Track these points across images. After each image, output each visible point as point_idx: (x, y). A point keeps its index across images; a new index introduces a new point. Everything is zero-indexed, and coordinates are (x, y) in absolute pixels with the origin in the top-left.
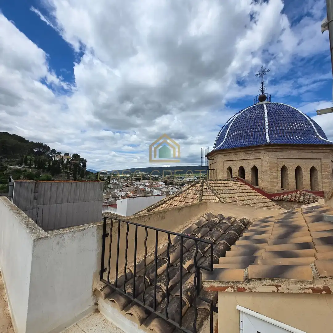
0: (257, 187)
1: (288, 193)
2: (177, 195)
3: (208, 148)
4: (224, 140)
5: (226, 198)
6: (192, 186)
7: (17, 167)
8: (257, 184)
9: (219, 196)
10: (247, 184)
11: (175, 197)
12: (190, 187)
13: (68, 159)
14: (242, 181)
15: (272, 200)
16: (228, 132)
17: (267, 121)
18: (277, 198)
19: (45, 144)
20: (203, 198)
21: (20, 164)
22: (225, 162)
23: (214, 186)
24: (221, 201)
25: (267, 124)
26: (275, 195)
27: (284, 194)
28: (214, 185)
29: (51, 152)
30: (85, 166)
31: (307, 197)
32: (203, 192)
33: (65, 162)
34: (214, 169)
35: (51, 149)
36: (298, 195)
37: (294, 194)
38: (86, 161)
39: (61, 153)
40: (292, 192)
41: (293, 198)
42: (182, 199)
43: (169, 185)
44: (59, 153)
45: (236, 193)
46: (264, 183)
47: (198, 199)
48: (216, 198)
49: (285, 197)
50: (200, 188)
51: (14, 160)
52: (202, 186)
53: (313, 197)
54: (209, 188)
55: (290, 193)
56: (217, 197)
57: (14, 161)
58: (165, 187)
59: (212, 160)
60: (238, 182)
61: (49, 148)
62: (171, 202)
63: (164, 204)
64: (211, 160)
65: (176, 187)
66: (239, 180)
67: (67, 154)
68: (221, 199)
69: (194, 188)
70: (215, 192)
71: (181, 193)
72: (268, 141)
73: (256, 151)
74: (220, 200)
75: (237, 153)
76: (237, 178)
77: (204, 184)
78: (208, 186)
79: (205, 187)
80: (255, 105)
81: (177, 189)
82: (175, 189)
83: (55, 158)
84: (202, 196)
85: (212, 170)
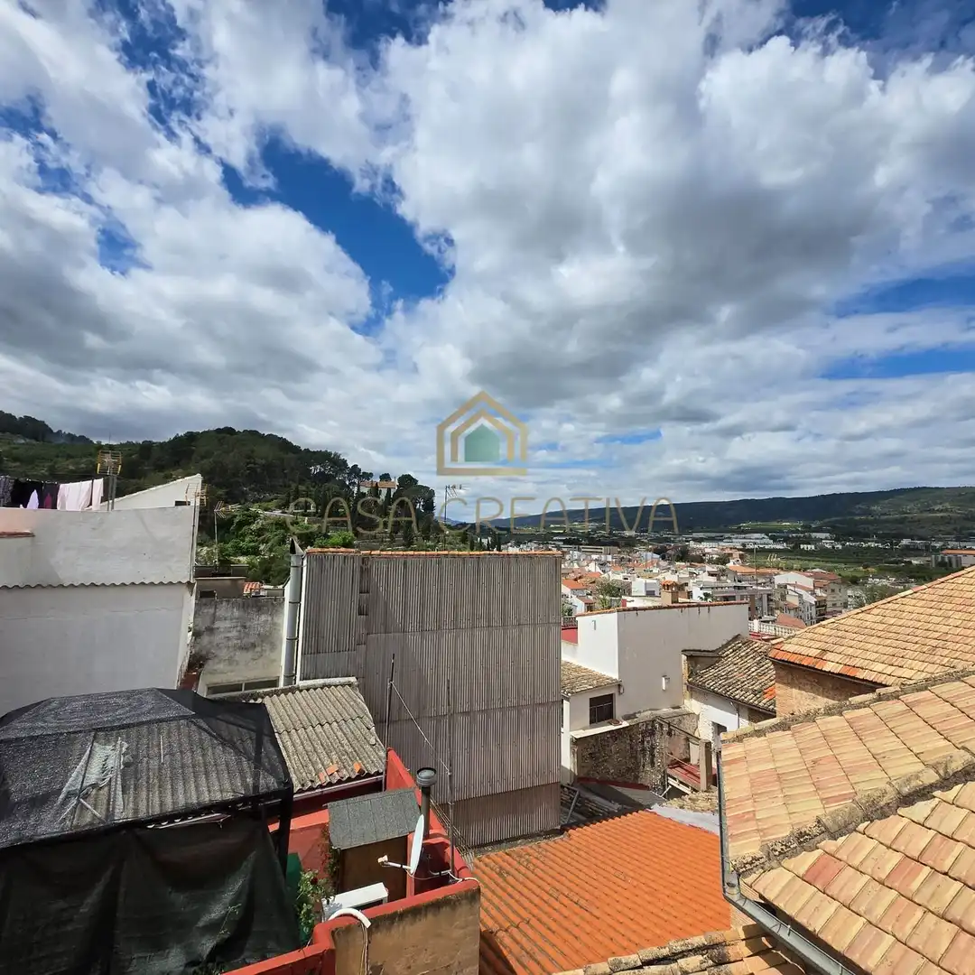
7: (278, 512)
13: (389, 490)
19: (335, 454)
21: (284, 506)
29: (349, 474)
30: (429, 506)
33: (383, 497)
35: (350, 465)
38: (432, 493)
39: (371, 475)
44: (368, 476)
51: (272, 497)
57: (272, 500)
58: (669, 568)
61: (344, 462)
67: (385, 477)
81: (711, 574)
82: (705, 578)
83: (359, 489)
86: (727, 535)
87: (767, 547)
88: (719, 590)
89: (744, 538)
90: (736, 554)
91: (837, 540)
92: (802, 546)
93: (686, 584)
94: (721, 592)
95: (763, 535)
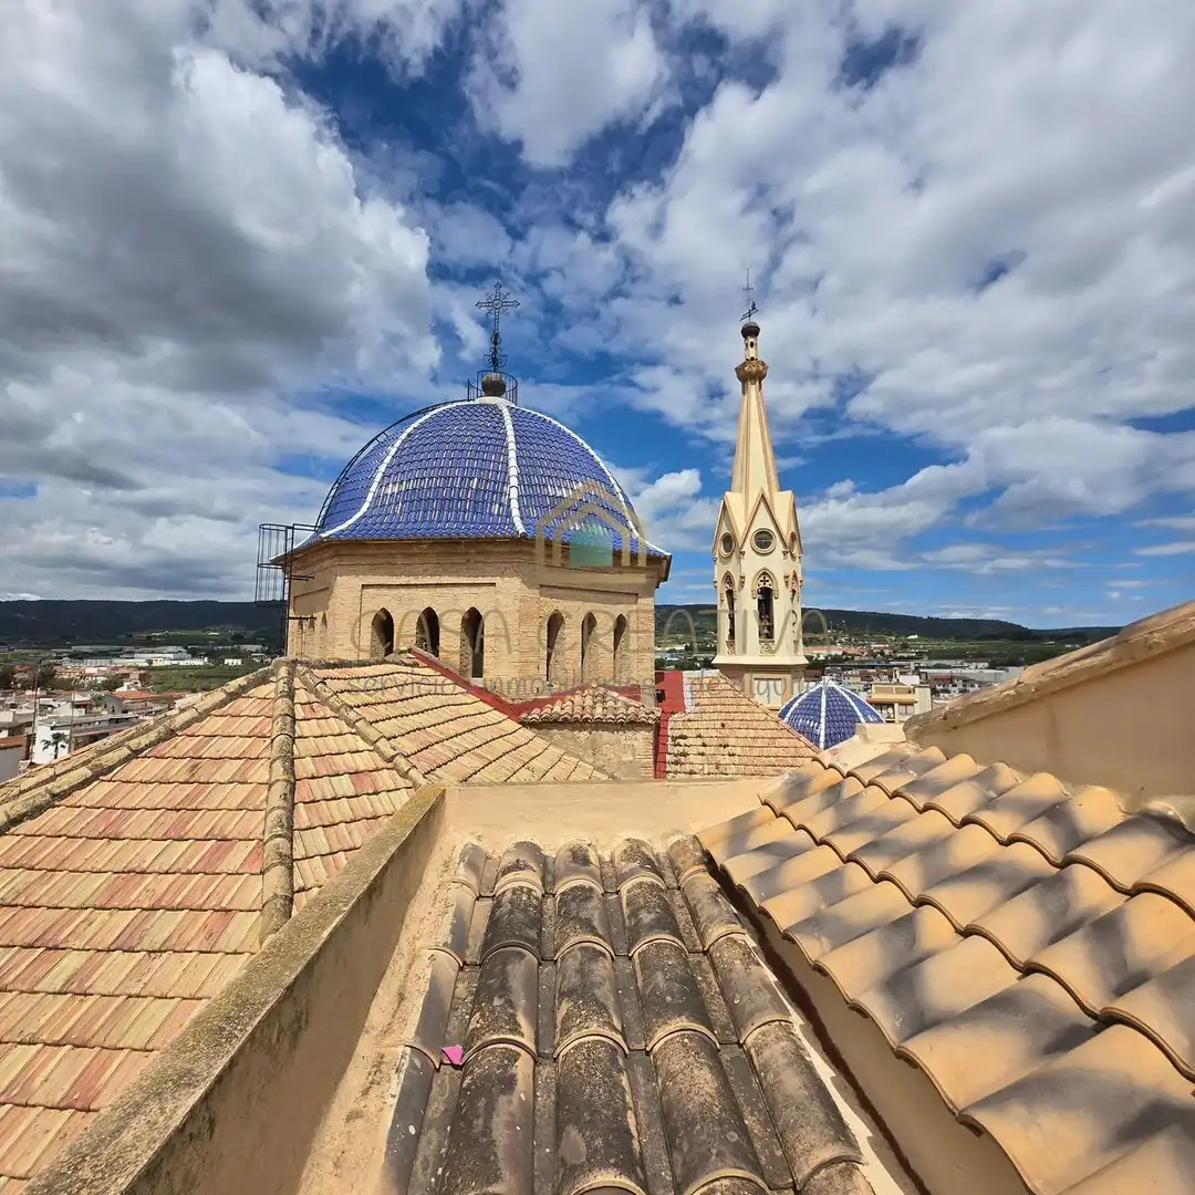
0: (478, 682)
1: (560, 696)
2: (142, 750)
3: (293, 528)
4: (366, 505)
5: (395, 737)
6: (233, 696)
8: (478, 672)
9: (373, 733)
10: (446, 673)
11: (127, 760)
12: (223, 703)
14: (431, 664)
15: (524, 724)
16: (383, 477)
17: (513, 462)
18: (535, 714)
20: (300, 747)
22: (366, 591)
23: (342, 692)
24: (382, 755)
25: (513, 471)
26: (528, 706)
27: (552, 701)
28: (342, 685)
31: (610, 703)
32: (294, 720)
34: (312, 618)
36: (589, 701)
37: (577, 699)
40: (572, 693)
41: (578, 709)
42: (179, 769)
43: (29, 693)
45: (422, 712)
46: (501, 667)
47: (278, 758)
48: (362, 745)
49: (557, 708)
50: (282, 704)
52: (291, 694)
53: (625, 703)
54: (324, 702)
55: (569, 697)
56: (365, 739)
59: (306, 578)
60: (416, 665)
62: (99, 791)
63: (51, 813)
64: (299, 578)
65: (78, 698)
66: (419, 662)
68: (382, 744)
69: (242, 705)
70: (352, 715)
71: (172, 733)
72: (521, 528)
73: (480, 558)
74: (377, 750)
75: (417, 560)
76: (410, 651)
77: (297, 683)
78: (317, 694)
79: (301, 696)
80: (471, 403)
81: (77, 706)
84: (294, 741)
85: (300, 618)
86: (128, 649)
87: (182, 663)
88: (82, 728)
89: (153, 652)
90: (135, 675)
91: (267, 653)
92: (226, 661)
93: (29, 724)
94: (87, 730)
95: (180, 648)
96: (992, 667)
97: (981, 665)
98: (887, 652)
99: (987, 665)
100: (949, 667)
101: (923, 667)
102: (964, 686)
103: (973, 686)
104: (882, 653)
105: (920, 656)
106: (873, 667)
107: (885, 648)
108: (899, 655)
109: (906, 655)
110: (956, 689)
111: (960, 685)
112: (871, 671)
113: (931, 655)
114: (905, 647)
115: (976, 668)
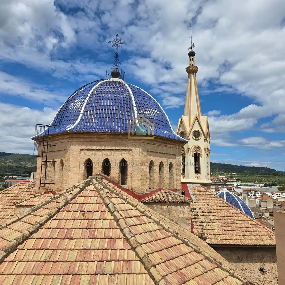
1: (154, 193)
34: (54, 161)
40: (157, 191)
49: (154, 197)
96: (266, 185)
97: (261, 185)
98: (225, 179)
99: (263, 185)
100: (249, 186)
101: (239, 185)
102: (255, 193)
103: (258, 193)
104: (223, 180)
105: (237, 181)
106: (220, 185)
107: (224, 177)
108: (230, 180)
109: (232, 180)
110: (252, 194)
111: (253, 192)
112: (219, 186)
113: (242, 181)
114: (232, 177)
115: (259, 186)
